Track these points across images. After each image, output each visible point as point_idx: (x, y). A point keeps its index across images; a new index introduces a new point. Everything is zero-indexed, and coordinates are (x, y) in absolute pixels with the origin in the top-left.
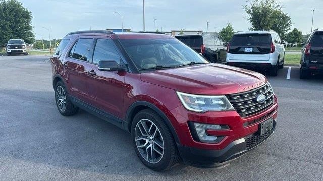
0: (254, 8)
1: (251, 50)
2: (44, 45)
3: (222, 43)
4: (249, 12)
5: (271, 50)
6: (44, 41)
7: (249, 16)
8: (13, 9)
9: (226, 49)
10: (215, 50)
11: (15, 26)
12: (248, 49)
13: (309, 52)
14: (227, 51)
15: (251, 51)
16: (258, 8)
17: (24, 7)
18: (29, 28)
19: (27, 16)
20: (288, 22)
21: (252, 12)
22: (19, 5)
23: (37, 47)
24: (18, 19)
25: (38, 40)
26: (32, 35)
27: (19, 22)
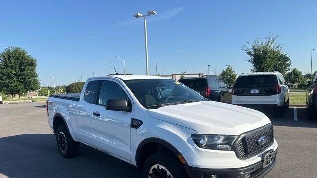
2: (48, 92)
3: (226, 85)
4: (249, 54)
5: (278, 91)
6: (49, 88)
7: (250, 58)
8: (18, 58)
9: (231, 91)
10: (219, 92)
11: (20, 74)
12: (253, 90)
14: (232, 93)
15: (257, 92)
16: (259, 50)
17: (28, 55)
18: (34, 75)
19: (32, 64)
20: (288, 63)
21: (253, 53)
22: (24, 54)
23: (42, 94)
24: (23, 68)
25: (43, 87)
26: (37, 82)
27: (24, 70)
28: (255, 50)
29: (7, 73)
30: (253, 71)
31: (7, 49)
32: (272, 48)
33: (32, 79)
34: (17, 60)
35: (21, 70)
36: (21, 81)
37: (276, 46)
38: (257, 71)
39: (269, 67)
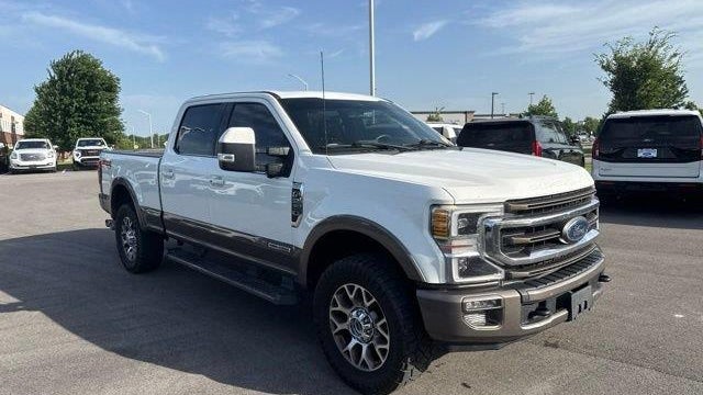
0: (619, 58)
1: (654, 154)
2: (136, 148)
4: (606, 68)
7: (609, 77)
12: (645, 150)
17: (105, 68)
19: (110, 87)
21: (614, 67)
24: (92, 95)
26: (120, 127)
27: (94, 99)
33: (109, 119)
35: (90, 100)
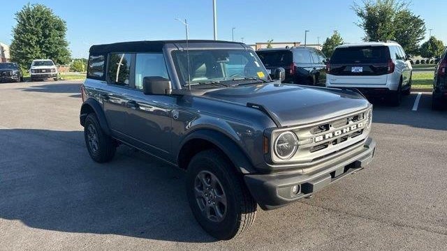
0: (369, 9)
1: (361, 70)
2: (84, 66)
3: (322, 59)
4: (361, 15)
5: (389, 70)
6: (85, 61)
7: (362, 21)
8: (41, 19)
9: (325, 68)
10: (311, 70)
11: (44, 42)
13: (443, 71)
14: (327, 71)
16: (375, 10)
17: (55, 14)
18: (62, 44)
19: (60, 28)
20: (421, 28)
21: (366, 15)
22: (48, 13)
23: (75, 69)
24: (47, 32)
25: (76, 60)
26: (67, 54)
27: (49, 36)
28: (368, 9)
29: (26, 40)
30: (365, 40)
31: (25, 7)
32: (393, 7)
33: (59, 48)
34: (39, 21)
35: (46, 36)
36: (45, 52)
37: (400, 5)
38: (371, 40)
39: (388, 34)
